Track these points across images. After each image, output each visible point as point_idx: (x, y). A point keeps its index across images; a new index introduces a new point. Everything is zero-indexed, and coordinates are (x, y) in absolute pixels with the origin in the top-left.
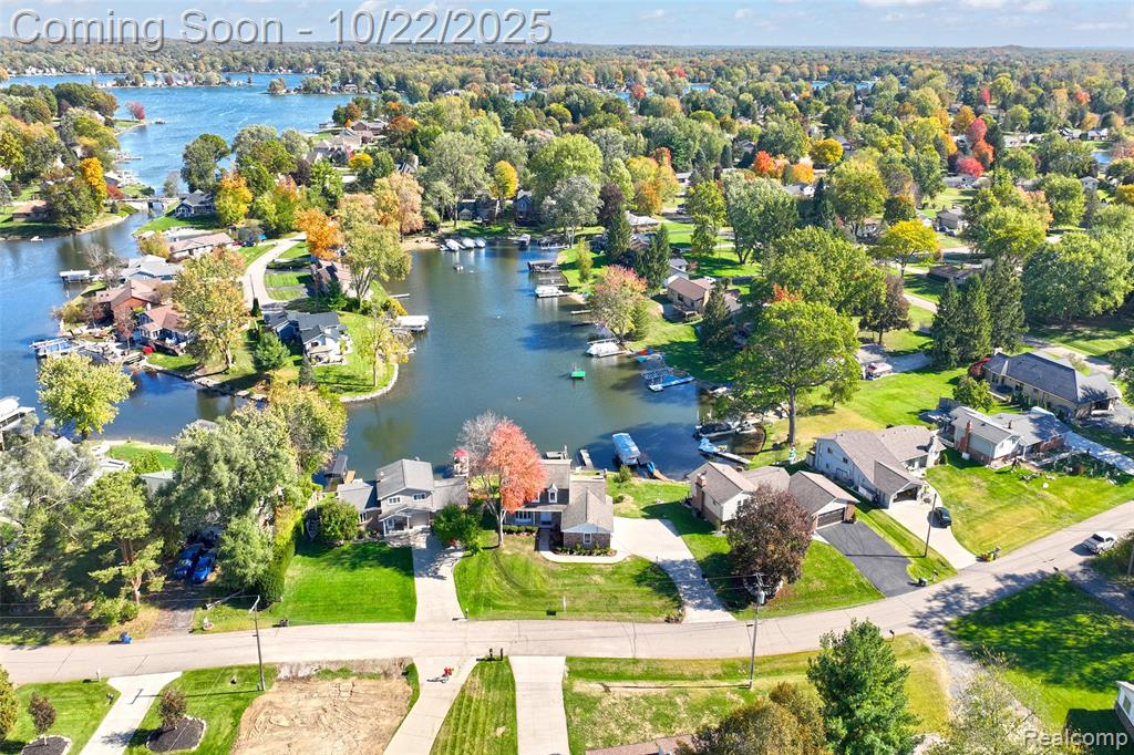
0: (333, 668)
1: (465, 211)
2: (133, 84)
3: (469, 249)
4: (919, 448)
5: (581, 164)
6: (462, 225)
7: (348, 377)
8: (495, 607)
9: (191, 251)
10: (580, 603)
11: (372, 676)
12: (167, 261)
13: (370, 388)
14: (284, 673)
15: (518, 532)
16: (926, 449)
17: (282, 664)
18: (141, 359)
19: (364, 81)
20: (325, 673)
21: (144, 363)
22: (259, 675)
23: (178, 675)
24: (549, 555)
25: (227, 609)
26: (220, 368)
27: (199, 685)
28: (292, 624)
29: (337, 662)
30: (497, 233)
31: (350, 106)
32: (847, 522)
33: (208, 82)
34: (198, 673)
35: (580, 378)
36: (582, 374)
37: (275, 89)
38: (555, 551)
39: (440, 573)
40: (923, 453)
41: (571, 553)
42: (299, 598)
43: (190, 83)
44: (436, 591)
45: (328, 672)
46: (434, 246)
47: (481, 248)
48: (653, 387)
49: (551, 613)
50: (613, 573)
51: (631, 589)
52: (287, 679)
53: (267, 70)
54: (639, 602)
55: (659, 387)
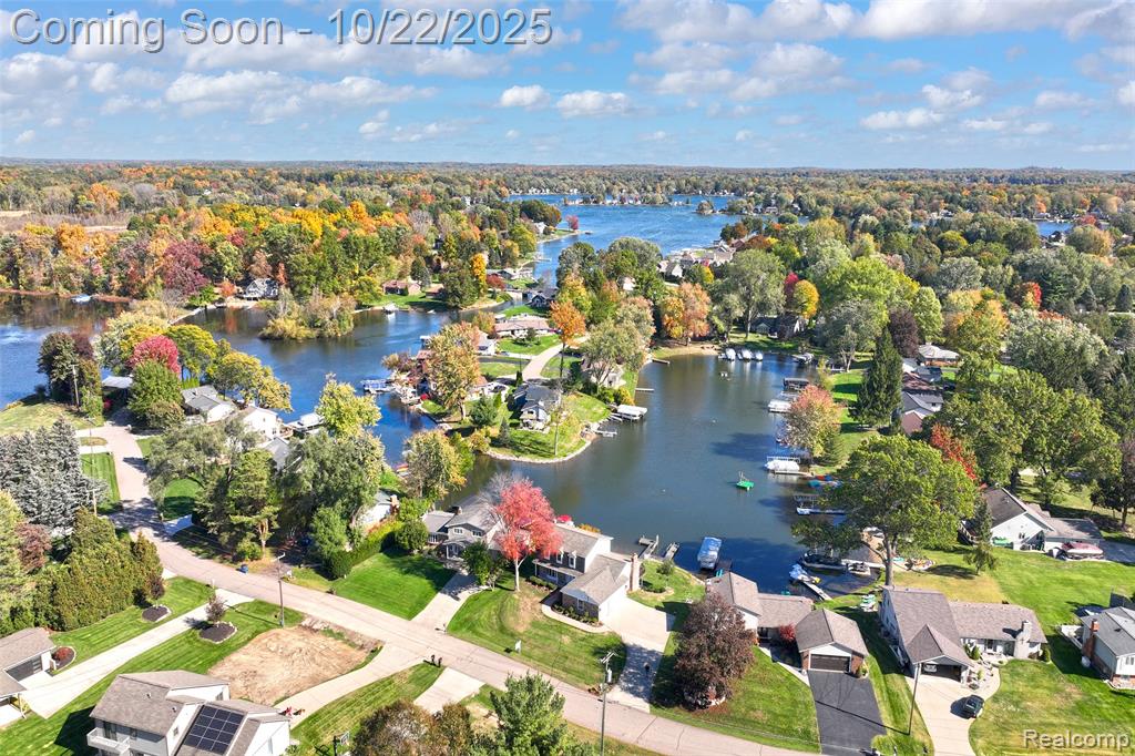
0: (335, 631)
1: (763, 325)
2: (595, 202)
3: (746, 360)
4: (1005, 630)
5: (869, 288)
6: (751, 337)
7: (540, 443)
8: (475, 632)
9: (513, 332)
10: (536, 652)
11: (353, 645)
12: (489, 337)
13: (551, 455)
14: (306, 622)
15: (541, 585)
16: (1014, 634)
17: (309, 616)
18: (419, 402)
19: (785, 204)
20: (328, 632)
21: (419, 406)
22: (293, 617)
23: (252, 600)
24: (547, 610)
25: (312, 572)
26: (459, 418)
27: (258, 611)
28: (337, 594)
29: (340, 628)
30: (785, 349)
31: (737, 225)
32: (851, 674)
33: (653, 202)
34: (262, 603)
35: (744, 488)
36: (747, 484)
37: (702, 209)
38: (553, 608)
39: (459, 596)
40: (1009, 637)
41: (564, 614)
42: (356, 581)
43: (639, 203)
44: (443, 606)
45: (331, 631)
46: (716, 353)
47: (758, 361)
48: (799, 510)
49: (508, 651)
50: (583, 639)
51: (586, 655)
52: (305, 627)
53: (712, 193)
54: (582, 668)
55: (807, 511)
